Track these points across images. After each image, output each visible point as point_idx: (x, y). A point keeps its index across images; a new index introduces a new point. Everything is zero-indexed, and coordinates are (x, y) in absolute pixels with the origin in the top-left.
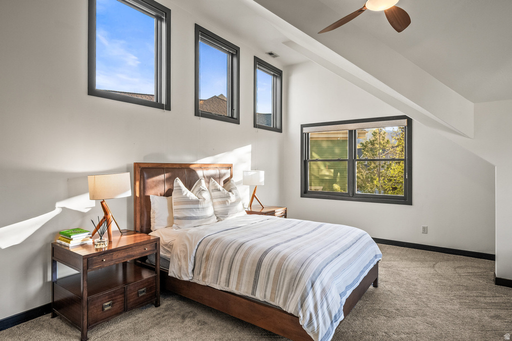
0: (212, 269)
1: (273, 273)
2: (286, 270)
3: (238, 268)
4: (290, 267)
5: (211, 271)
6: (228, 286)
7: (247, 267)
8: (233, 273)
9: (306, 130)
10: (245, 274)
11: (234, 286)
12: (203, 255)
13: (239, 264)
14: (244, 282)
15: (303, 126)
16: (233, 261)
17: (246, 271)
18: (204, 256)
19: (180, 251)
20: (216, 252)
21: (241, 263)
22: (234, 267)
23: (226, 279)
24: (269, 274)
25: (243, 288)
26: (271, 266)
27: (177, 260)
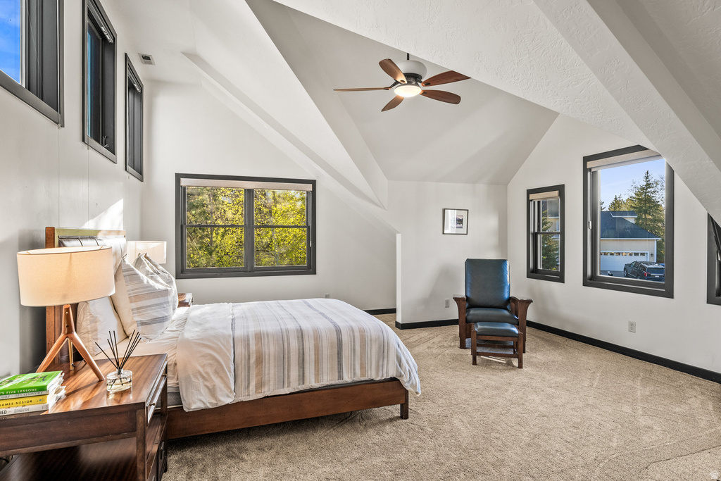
0: (272, 372)
1: (358, 348)
2: (371, 341)
3: (313, 357)
4: (373, 337)
5: (272, 375)
6: (304, 383)
7: (326, 352)
8: (307, 366)
9: (184, 182)
10: (325, 360)
11: (313, 380)
12: (249, 359)
13: (312, 353)
14: (325, 370)
15: (179, 177)
16: (303, 352)
17: (325, 357)
18: (253, 360)
19: (203, 366)
20: (271, 349)
21: (315, 350)
22: (307, 358)
23: (299, 376)
24: (354, 350)
25: (325, 377)
26: (354, 342)
27: (201, 380)
